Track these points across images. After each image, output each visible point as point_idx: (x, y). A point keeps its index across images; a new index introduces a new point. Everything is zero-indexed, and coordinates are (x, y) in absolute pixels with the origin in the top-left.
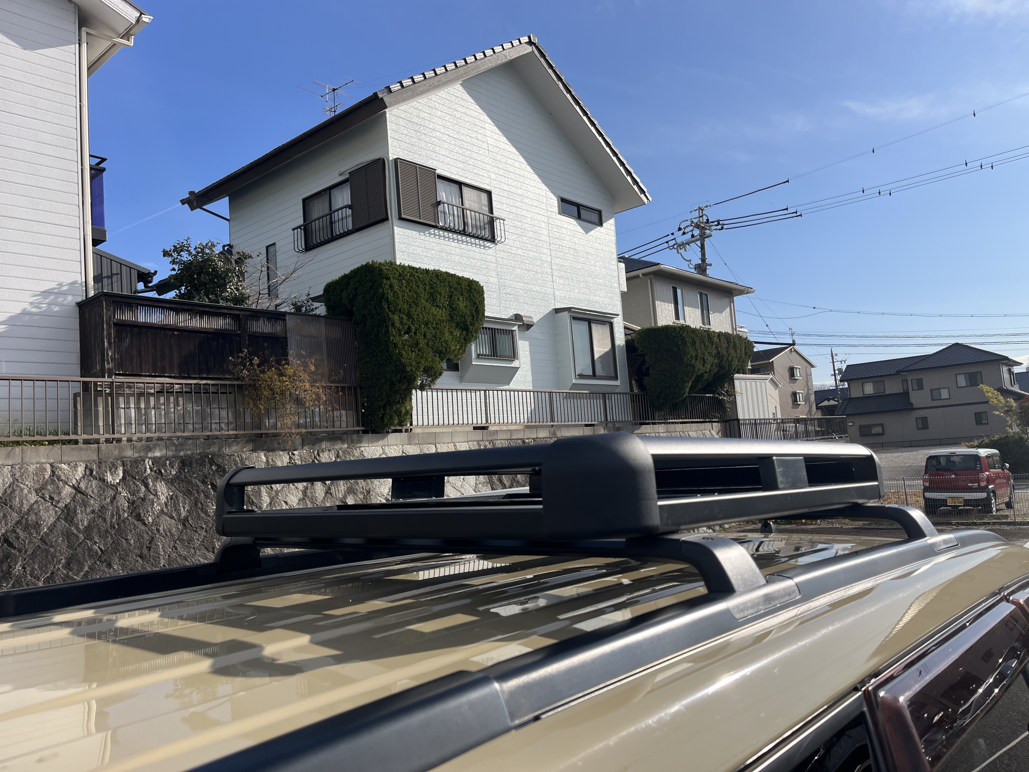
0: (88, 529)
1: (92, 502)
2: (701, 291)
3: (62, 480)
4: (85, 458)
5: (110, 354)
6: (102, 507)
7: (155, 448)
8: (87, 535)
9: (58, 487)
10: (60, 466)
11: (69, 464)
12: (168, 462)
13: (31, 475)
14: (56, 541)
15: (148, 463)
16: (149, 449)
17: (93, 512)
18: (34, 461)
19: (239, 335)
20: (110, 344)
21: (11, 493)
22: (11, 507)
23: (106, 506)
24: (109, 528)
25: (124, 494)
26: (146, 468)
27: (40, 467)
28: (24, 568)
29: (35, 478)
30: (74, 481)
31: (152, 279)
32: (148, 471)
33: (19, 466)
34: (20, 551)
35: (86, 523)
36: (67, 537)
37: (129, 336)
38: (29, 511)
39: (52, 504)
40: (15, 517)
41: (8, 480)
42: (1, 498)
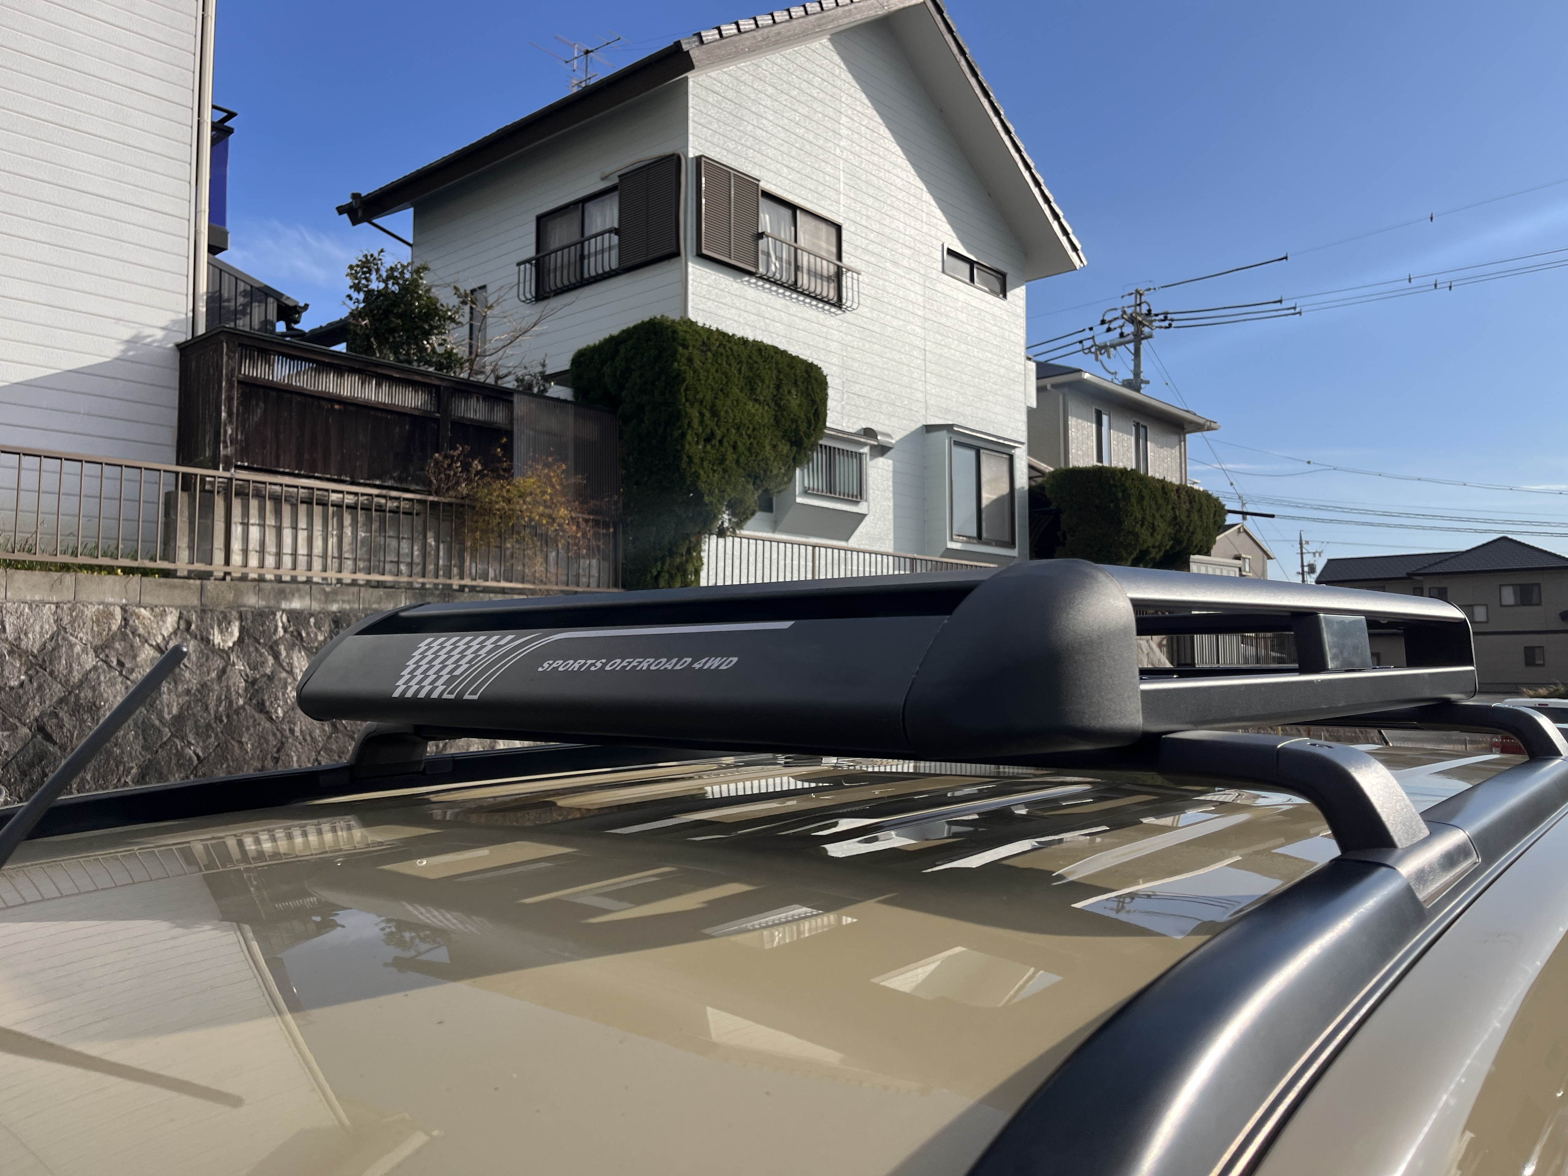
0: (179, 720)
1: (187, 675)
2: (1137, 420)
3: (139, 636)
4: (179, 602)
5: (229, 432)
6: (204, 685)
7: (293, 595)
8: (177, 731)
9: (132, 646)
10: (137, 610)
11: (152, 609)
12: (312, 620)
13: (89, 623)
14: (125, 736)
15: (281, 619)
16: (282, 595)
17: (188, 692)
18: (94, 599)
19: (437, 420)
20: (230, 414)
21: (54, 649)
22: (51, 673)
23: (209, 683)
24: (212, 722)
25: (240, 666)
26: (276, 627)
27: (104, 611)
29: (95, 629)
30: (159, 639)
31: (300, 317)
32: (281, 632)
33: (69, 605)
34: (63, 748)
35: (175, 711)
36: (143, 731)
37: (262, 404)
38: (81, 682)
39: (121, 673)
40: (57, 690)
41: (50, 628)
42: (35, 657)
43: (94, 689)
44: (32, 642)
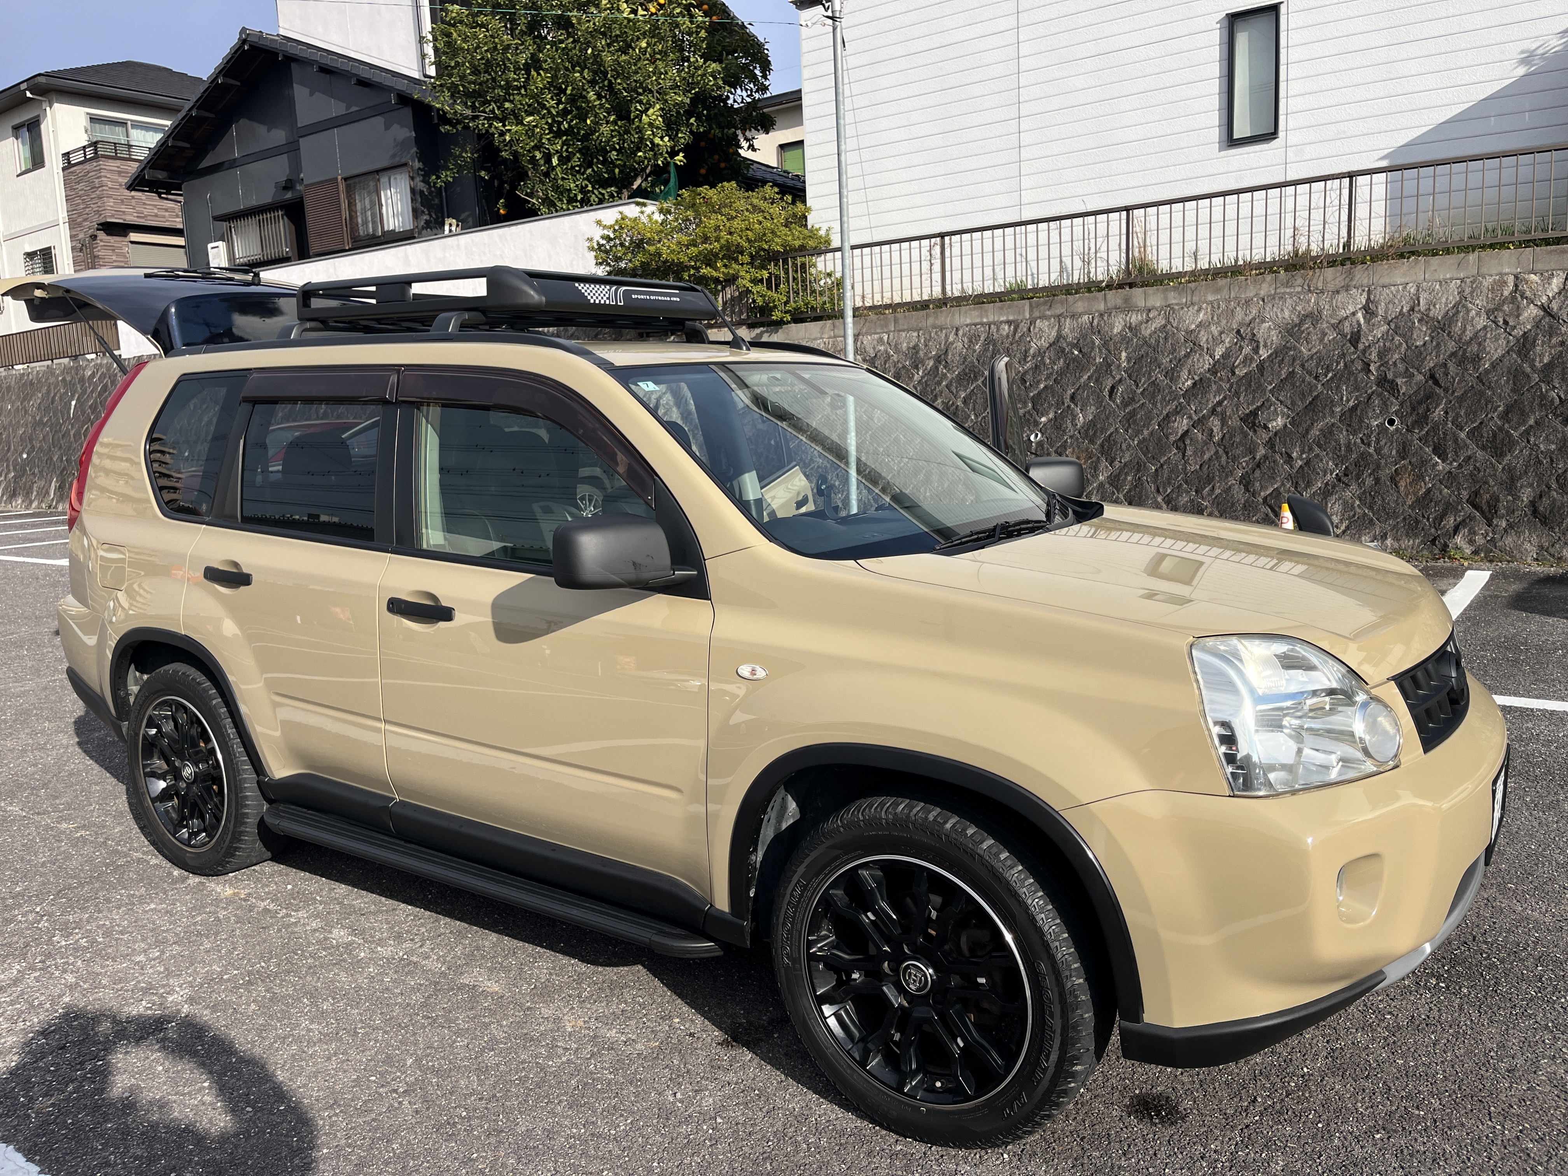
0: (1548, 367)
3: (1526, 298)
8: (1544, 377)
9: (1518, 308)
10: (1527, 276)
11: (1542, 274)
13: (1485, 292)
14: (1497, 381)
18: (1493, 271)
21: (1454, 315)
22: (1449, 334)
27: (1499, 280)
28: (1446, 413)
29: (1490, 296)
30: (1544, 299)
33: (1472, 279)
34: (1446, 390)
35: (1546, 360)
36: (1514, 376)
38: (1471, 339)
39: (1505, 330)
40: (1452, 346)
41: (1454, 298)
42: (1439, 322)
43: (1480, 344)
44: (1438, 312)
